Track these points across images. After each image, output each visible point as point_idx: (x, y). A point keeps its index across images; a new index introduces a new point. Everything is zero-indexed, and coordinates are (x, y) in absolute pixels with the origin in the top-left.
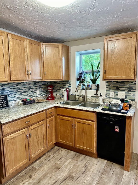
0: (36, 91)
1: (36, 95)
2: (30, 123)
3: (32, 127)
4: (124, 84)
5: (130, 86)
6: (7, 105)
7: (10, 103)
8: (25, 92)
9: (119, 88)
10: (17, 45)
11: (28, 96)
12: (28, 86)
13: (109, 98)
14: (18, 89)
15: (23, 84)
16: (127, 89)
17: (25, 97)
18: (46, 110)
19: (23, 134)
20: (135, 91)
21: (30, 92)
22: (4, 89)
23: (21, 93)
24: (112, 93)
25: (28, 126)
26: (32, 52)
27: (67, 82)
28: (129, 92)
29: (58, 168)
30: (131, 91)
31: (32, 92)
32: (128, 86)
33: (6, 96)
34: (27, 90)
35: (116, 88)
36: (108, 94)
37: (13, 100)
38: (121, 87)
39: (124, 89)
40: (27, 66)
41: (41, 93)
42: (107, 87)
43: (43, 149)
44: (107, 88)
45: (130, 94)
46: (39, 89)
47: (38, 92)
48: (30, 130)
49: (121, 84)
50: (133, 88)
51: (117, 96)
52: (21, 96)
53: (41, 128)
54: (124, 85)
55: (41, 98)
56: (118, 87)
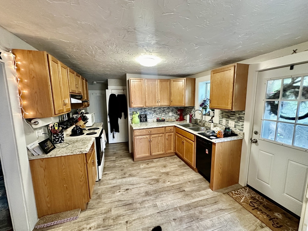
0: (169, 113)
1: (169, 116)
2: (152, 133)
3: (153, 136)
4: (234, 113)
5: (240, 116)
6: (146, 120)
7: (148, 120)
8: (160, 113)
9: (230, 117)
10: (150, 85)
11: (162, 116)
12: (163, 109)
13: (222, 125)
14: (155, 111)
15: (158, 108)
16: (237, 118)
17: (160, 117)
18: (165, 127)
19: (146, 138)
20: (243, 121)
21: (164, 113)
22: (145, 111)
23: (157, 114)
24: (224, 120)
25: (150, 135)
26: (162, 87)
27: (193, 107)
28: (239, 122)
29: (165, 167)
30: (240, 120)
31: (166, 114)
32: (237, 115)
33: (146, 115)
34: (161, 112)
35: (227, 117)
36: (221, 122)
37: (151, 118)
38: (231, 116)
39: (234, 118)
40: (157, 97)
41: (173, 115)
42: (220, 114)
43: (162, 152)
44: (220, 116)
45: (240, 124)
46: (172, 112)
47: (171, 114)
48: (151, 137)
49: (232, 113)
50: (242, 118)
51: (228, 124)
52: (157, 116)
53: (161, 139)
54: (234, 115)
55: (173, 119)
56: (230, 115)
